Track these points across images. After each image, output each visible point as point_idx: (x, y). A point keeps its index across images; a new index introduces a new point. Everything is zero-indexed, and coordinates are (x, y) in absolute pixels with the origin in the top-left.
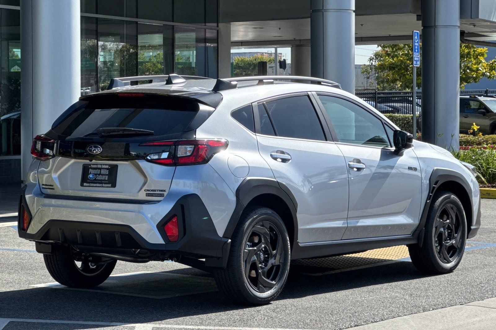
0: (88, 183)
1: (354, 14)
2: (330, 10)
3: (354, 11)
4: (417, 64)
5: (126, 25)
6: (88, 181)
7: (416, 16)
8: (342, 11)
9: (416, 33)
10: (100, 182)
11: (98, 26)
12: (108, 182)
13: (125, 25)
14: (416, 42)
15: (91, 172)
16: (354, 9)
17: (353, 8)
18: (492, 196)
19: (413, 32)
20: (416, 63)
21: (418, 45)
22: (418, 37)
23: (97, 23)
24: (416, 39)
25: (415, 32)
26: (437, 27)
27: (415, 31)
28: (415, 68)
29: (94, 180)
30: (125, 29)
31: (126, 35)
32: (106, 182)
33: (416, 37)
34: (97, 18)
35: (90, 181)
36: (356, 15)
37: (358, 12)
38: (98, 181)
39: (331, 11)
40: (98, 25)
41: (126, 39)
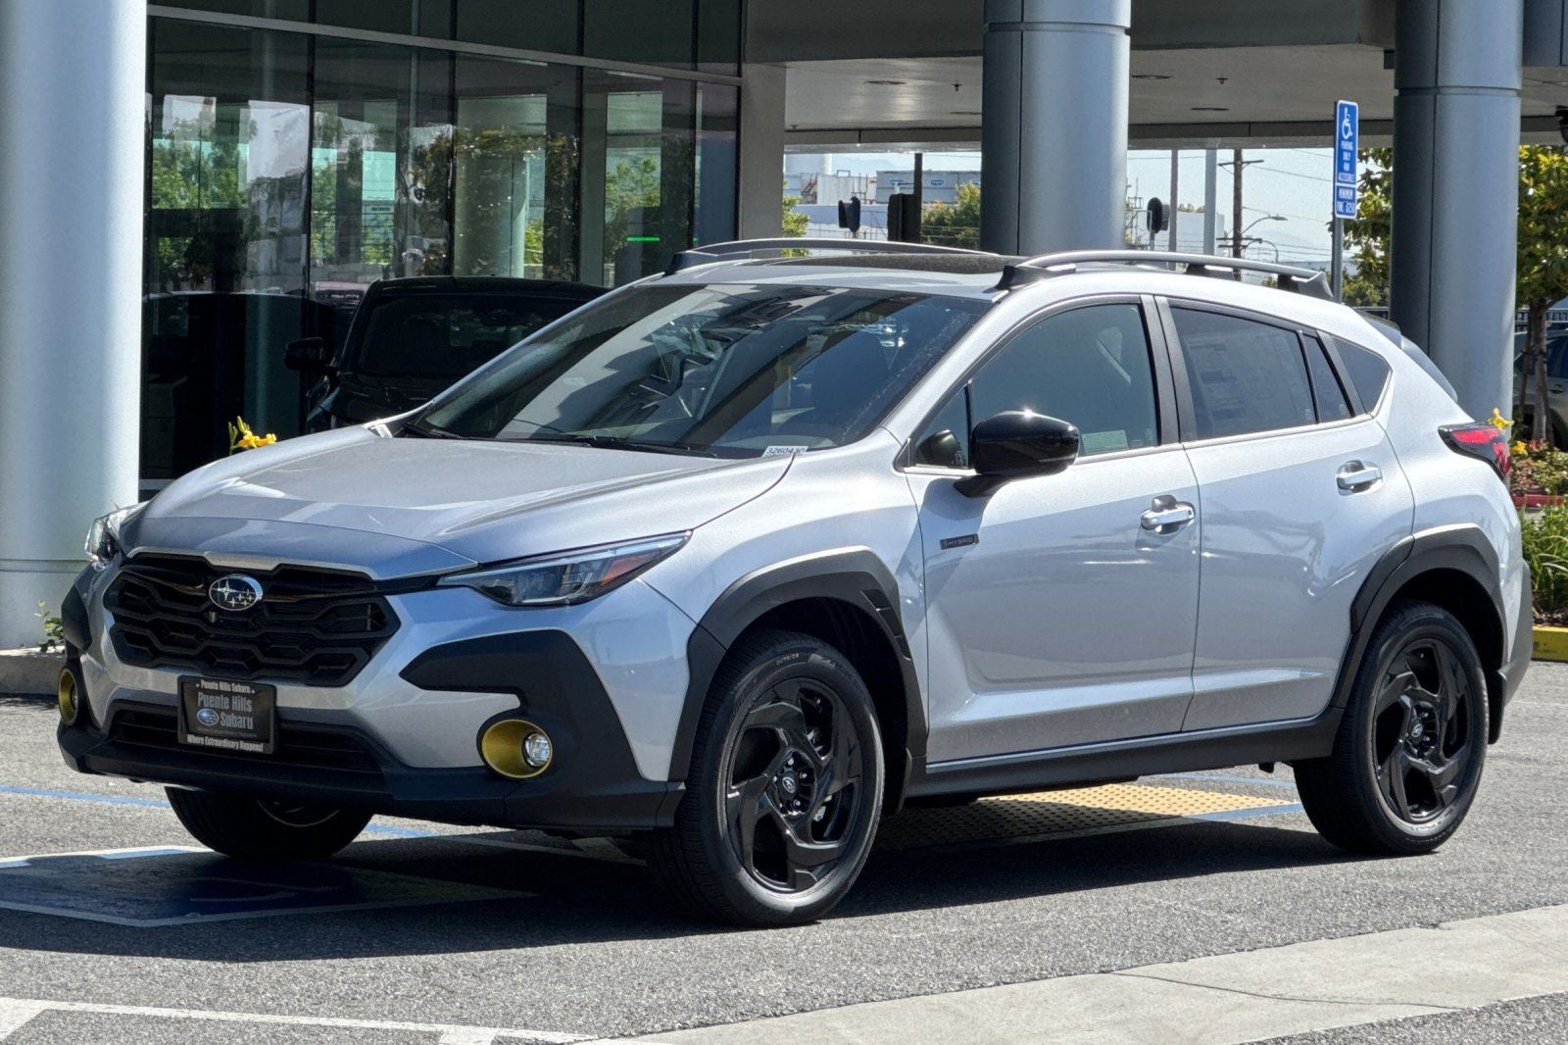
1: (1126, 40)
2: (1046, 26)
3: (1128, 32)
4: (1348, 211)
5: (419, 59)
7: (1382, 55)
8: (1086, 28)
9: (1346, 110)
11: (317, 62)
13: (414, 62)
14: (1346, 137)
16: (1127, 24)
17: (1125, 20)
18: (1546, 651)
19: (1336, 103)
20: (1344, 208)
21: (1351, 148)
22: (1352, 122)
23: (311, 53)
24: (1346, 129)
25: (1343, 106)
26: (1442, 91)
27: (1341, 102)
28: (1339, 225)
30: (414, 71)
31: (418, 93)
33: (1346, 123)
34: (312, 37)
36: (1134, 47)
37: (1142, 35)
39: (1051, 27)
40: (314, 59)
41: (417, 106)
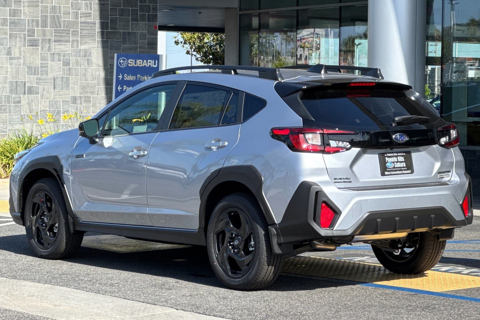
0: (388, 171)
6: (388, 170)
10: (399, 169)
12: (406, 168)
15: (387, 161)
29: (393, 168)
32: (405, 168)
35: (389, 170)
38: (397, 169)
